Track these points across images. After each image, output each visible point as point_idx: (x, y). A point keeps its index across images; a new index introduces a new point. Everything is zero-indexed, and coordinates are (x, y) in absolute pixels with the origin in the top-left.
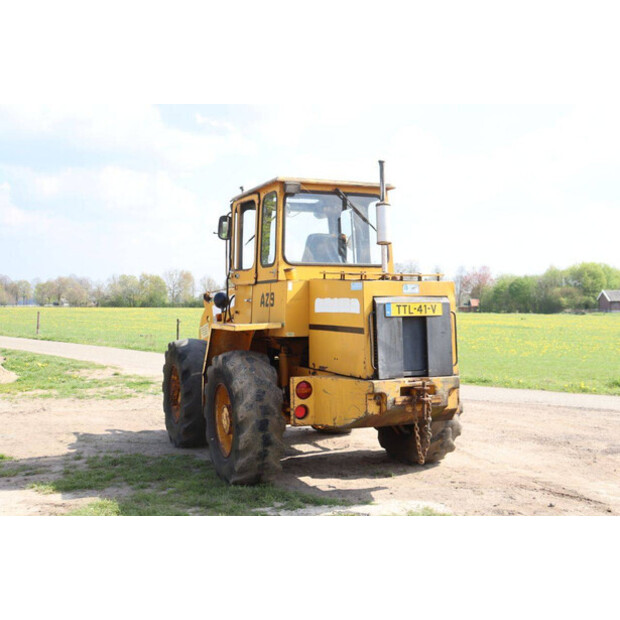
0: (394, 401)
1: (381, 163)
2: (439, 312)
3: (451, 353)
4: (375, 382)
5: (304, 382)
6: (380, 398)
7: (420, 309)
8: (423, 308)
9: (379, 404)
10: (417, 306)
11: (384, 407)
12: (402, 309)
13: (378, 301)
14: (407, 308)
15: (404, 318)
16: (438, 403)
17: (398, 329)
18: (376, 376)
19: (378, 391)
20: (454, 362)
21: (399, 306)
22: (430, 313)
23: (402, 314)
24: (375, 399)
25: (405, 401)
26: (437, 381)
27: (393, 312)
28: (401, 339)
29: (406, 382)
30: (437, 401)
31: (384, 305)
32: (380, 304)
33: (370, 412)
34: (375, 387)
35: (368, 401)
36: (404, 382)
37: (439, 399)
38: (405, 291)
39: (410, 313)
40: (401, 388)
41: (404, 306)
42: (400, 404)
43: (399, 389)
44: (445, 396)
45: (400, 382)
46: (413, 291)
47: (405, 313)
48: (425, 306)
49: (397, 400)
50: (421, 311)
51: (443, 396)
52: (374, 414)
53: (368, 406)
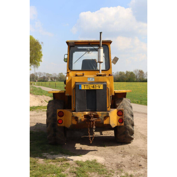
1: (101, 33)
2: (101, 87)
4: (74, 113)
5: (61, 111)
8: (95, 86)
9: (76, 120)
10: (92, 86)
11: (78, 122)
12: (86, 87)
14: (88, 87)
15: (87, 90)
16: (100, 122)
18: (75, 111)
21: (85, 86)
22: (97, 88)
23: (86, 88)
25: (85, 120)
26: (99, 113)
29: (87, 113)
30: (99, 121)
31: (79, 85)
32: (77, 85)
33: (73, 123)
34: (73, 114)
35: (72, 119)
36: (85, 113)
37: (100, 120)
38: (88, 80)
39: (89, 88)
40: (84, 115)
41: (87, 86)
42: (83, 121)
43: (83, 116)
44: (103, 119)
45: (83, 113)
46: (92, 80)
47: (87, 88)
48: (96, 86)
49: (82, 120)
50: (94, 87)
51: (101, 119)
52: (75, 124)
53: (72, 121)
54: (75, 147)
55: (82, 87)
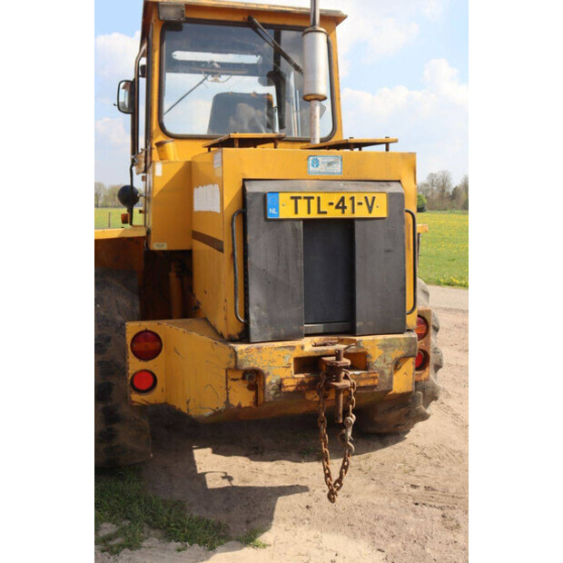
0: (280, 385)
2: (380, 211)
3: (404, 289)
4: (240, 347)
5: (147, 331)
6: (254, 378)
7: (341, 205)
8: (348, 203)
9: (252, 387)
10: (335, 199)
11: (261, 394)
12: (302, 204)
13: (251, 188)
14: (314, 203)
16: (374, 387)
17: (294, 244)
18: (244, 337)
19: (246, 366)
20: (409, 308)
21: (296, 199)
22: (361, 212)
23: (303, 214)
24: (243, 378)
25: (302, 383)
26: (371, 343)
27: (284, 209)
28: (301, 264)
29: (308, 346)
30: (370, 383)
31: (265, 196)
32: (256, 194)
33: (234, 402)
34: (239, 356)
35: (230, 383)
36: (303, 347)
37: (374, 378)
38: (311, 168)
39: (319, 212)
40: (297, 360)
41: (309, 199)
42: (292, 389)
43: (292, 361)
44: (387, 372)
45: (293, 348)
46: (330, 169)
47: (309, 212)
48: (352, 198)
49: (286, 382)
50: (344, 208)
51: (382, 373)
52: (243, 405)
53: (231, 392)
54: (199, 472)
55: (281, 208)
